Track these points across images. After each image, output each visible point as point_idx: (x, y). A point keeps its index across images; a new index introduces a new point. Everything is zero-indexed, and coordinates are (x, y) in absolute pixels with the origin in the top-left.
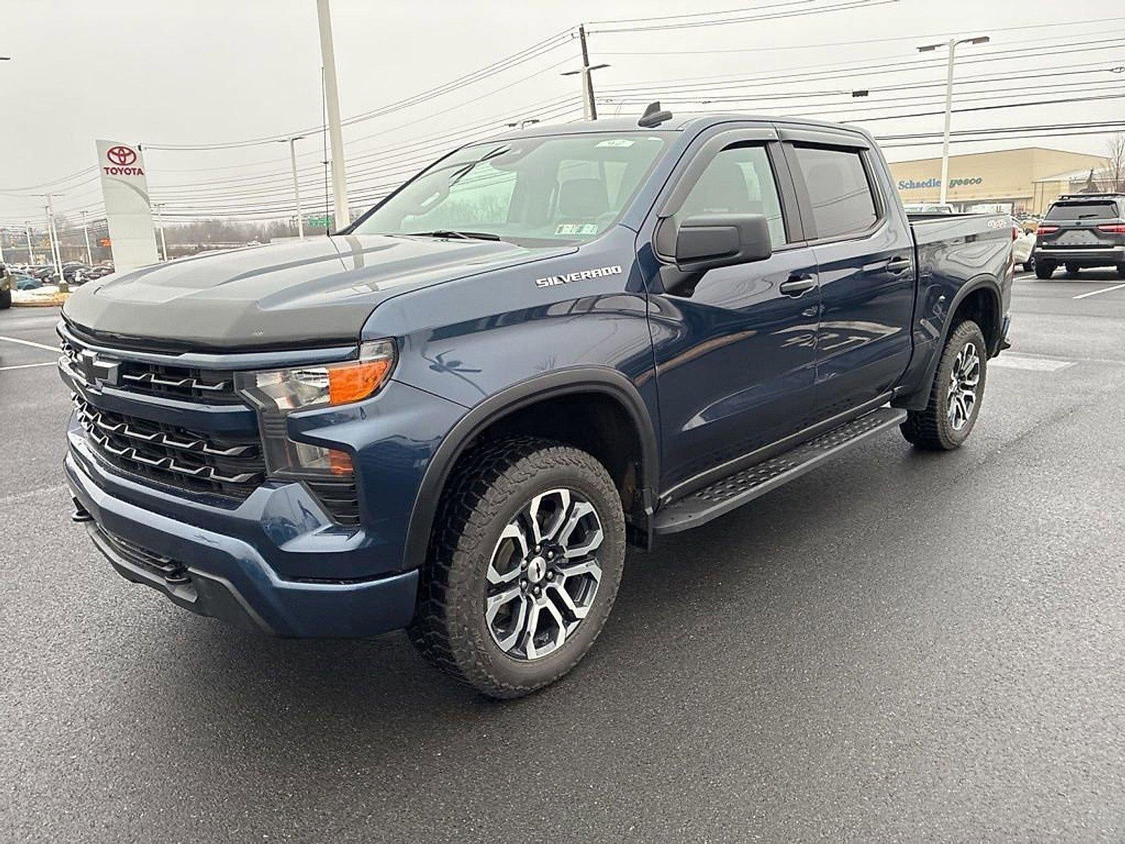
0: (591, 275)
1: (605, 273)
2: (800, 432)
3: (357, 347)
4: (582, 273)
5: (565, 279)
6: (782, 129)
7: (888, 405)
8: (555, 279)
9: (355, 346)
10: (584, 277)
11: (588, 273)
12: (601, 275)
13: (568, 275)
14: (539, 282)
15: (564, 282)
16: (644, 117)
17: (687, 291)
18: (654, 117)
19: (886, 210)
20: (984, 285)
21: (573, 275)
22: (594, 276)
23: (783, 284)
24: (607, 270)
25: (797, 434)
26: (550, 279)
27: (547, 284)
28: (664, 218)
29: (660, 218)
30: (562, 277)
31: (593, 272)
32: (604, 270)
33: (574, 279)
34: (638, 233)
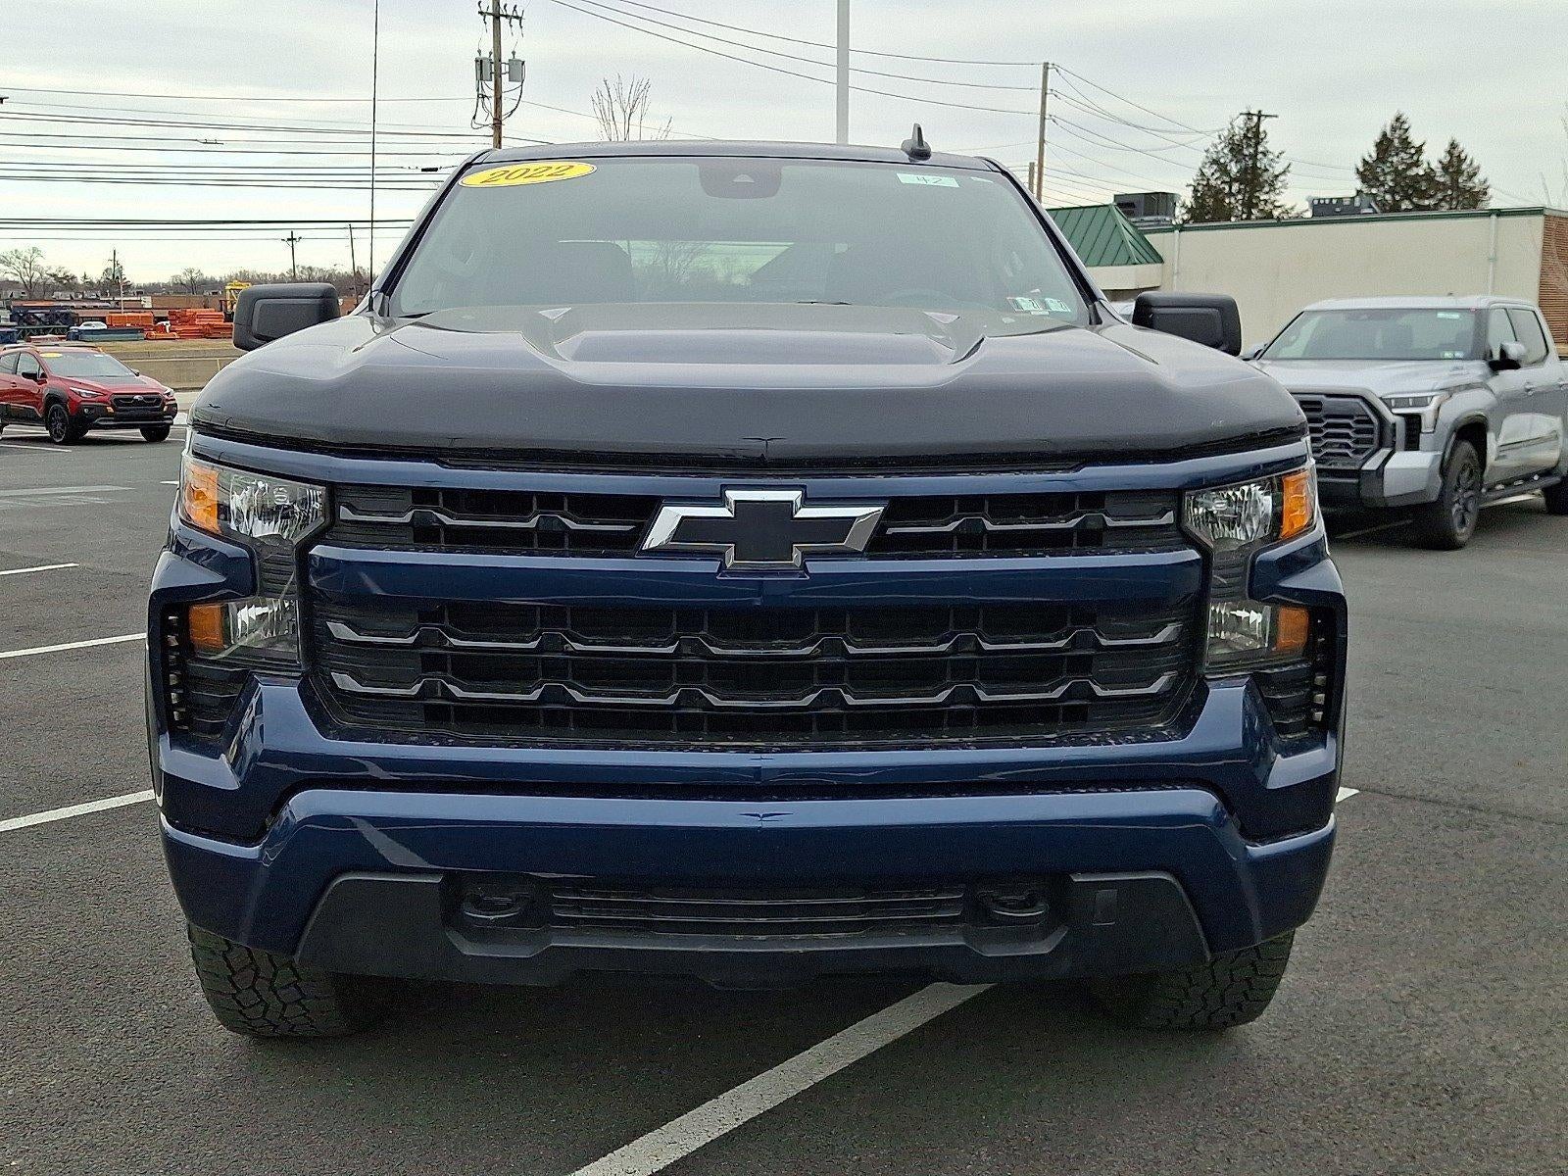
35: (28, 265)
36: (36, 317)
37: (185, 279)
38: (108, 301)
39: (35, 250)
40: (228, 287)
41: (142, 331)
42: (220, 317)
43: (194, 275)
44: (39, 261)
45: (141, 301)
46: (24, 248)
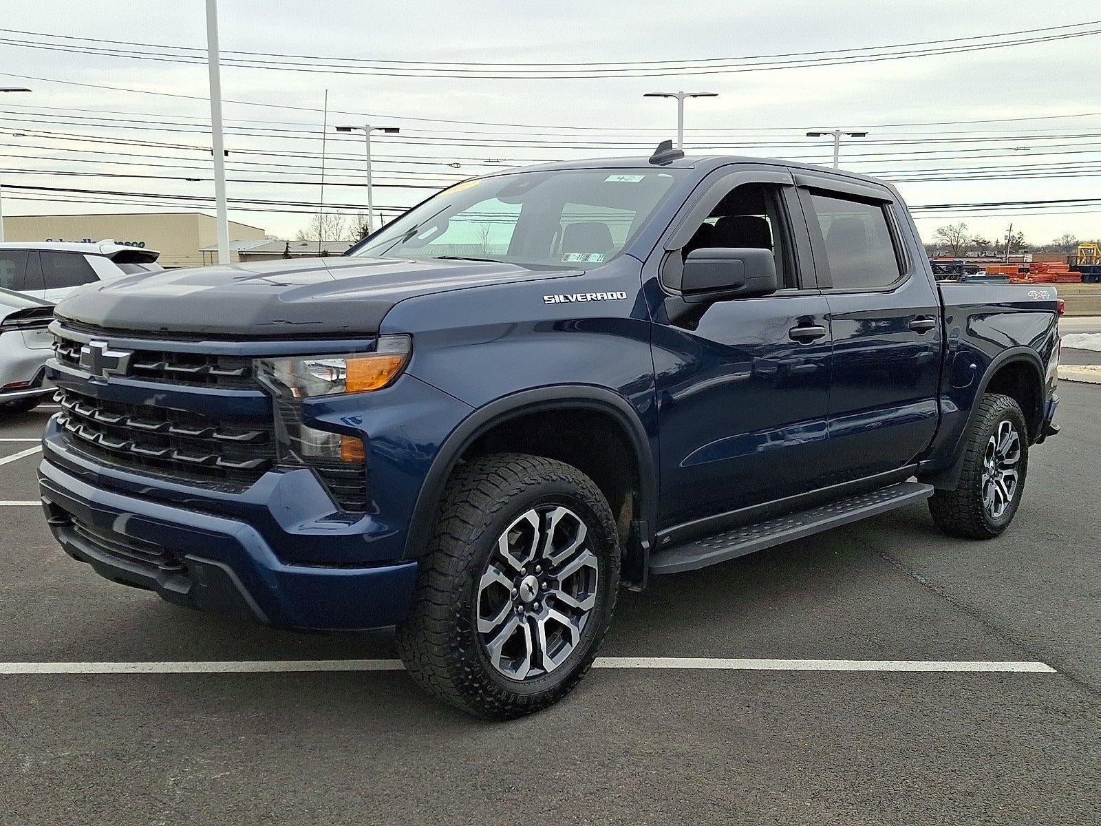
0: (596, 297)
1: (610, 298)
2: (811, 492)
3: (375, 340)
4: (588, 295)
5: (570, 298)
6: (797, 175)
7: (913, 479)
8: (561, 297)
9: (373, 339)
10: (589, 299)
11: (594, 295)
12: (606, 298)
13: (574, 296)
14: (546, 298)
15: (570, 301)
16: (655, 153)
17: (692, 323)
18: (665, 155)
19: (910, 268)
20: (1023, 358)
21: (579, 296)
22: (599, 298)
23: (793, 328)
24: (612, 295)
25: (807, 493)
26: (556, 297)
27: (553, 301)
28: (672, 251)
29: (666, 252)
30: (569, 296)
31: (598, 295)
32: (609, 294)
33: (579, 299)
34: (644, 263)
35: (956, 235)
36: (940, 269)
37: (1062, 242)
38: (1001, 258)
39: (962, 225)
40: (1080, 247)
41: (1008, 278)
42: (1066, 268)
43: (1069, 239)
44: (964, 232)
45: (1024, 257)
46: (955, 223)
